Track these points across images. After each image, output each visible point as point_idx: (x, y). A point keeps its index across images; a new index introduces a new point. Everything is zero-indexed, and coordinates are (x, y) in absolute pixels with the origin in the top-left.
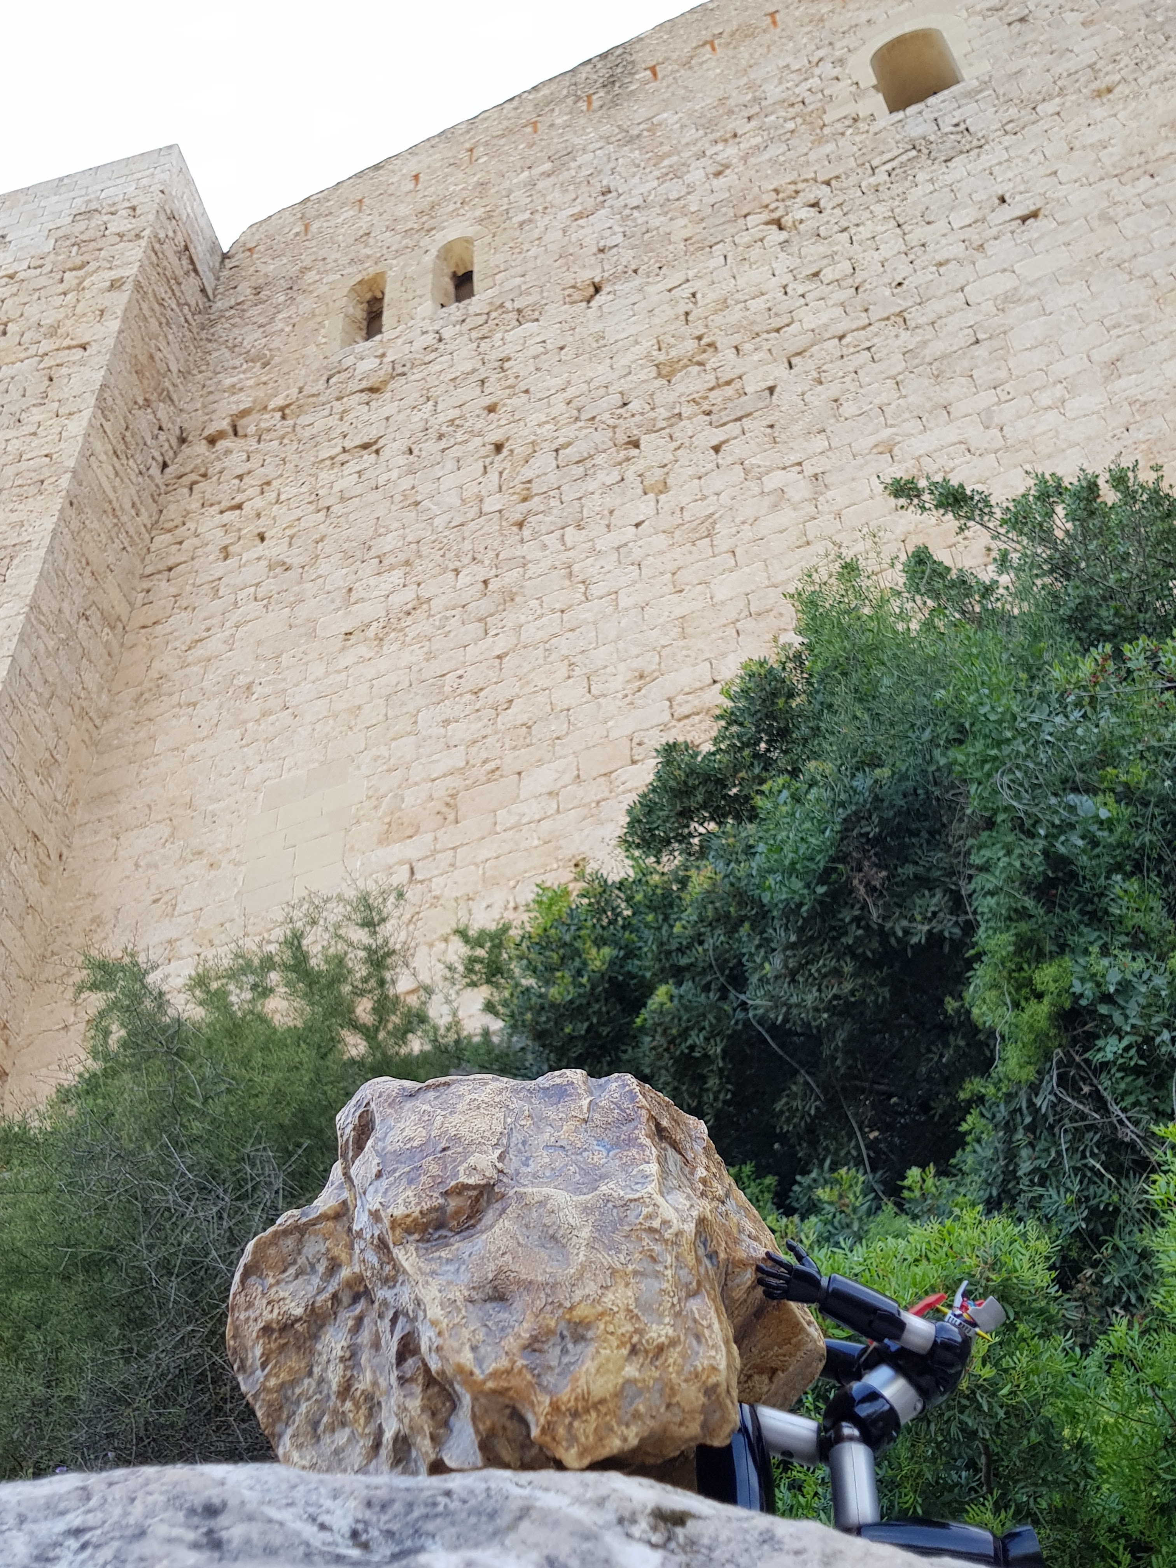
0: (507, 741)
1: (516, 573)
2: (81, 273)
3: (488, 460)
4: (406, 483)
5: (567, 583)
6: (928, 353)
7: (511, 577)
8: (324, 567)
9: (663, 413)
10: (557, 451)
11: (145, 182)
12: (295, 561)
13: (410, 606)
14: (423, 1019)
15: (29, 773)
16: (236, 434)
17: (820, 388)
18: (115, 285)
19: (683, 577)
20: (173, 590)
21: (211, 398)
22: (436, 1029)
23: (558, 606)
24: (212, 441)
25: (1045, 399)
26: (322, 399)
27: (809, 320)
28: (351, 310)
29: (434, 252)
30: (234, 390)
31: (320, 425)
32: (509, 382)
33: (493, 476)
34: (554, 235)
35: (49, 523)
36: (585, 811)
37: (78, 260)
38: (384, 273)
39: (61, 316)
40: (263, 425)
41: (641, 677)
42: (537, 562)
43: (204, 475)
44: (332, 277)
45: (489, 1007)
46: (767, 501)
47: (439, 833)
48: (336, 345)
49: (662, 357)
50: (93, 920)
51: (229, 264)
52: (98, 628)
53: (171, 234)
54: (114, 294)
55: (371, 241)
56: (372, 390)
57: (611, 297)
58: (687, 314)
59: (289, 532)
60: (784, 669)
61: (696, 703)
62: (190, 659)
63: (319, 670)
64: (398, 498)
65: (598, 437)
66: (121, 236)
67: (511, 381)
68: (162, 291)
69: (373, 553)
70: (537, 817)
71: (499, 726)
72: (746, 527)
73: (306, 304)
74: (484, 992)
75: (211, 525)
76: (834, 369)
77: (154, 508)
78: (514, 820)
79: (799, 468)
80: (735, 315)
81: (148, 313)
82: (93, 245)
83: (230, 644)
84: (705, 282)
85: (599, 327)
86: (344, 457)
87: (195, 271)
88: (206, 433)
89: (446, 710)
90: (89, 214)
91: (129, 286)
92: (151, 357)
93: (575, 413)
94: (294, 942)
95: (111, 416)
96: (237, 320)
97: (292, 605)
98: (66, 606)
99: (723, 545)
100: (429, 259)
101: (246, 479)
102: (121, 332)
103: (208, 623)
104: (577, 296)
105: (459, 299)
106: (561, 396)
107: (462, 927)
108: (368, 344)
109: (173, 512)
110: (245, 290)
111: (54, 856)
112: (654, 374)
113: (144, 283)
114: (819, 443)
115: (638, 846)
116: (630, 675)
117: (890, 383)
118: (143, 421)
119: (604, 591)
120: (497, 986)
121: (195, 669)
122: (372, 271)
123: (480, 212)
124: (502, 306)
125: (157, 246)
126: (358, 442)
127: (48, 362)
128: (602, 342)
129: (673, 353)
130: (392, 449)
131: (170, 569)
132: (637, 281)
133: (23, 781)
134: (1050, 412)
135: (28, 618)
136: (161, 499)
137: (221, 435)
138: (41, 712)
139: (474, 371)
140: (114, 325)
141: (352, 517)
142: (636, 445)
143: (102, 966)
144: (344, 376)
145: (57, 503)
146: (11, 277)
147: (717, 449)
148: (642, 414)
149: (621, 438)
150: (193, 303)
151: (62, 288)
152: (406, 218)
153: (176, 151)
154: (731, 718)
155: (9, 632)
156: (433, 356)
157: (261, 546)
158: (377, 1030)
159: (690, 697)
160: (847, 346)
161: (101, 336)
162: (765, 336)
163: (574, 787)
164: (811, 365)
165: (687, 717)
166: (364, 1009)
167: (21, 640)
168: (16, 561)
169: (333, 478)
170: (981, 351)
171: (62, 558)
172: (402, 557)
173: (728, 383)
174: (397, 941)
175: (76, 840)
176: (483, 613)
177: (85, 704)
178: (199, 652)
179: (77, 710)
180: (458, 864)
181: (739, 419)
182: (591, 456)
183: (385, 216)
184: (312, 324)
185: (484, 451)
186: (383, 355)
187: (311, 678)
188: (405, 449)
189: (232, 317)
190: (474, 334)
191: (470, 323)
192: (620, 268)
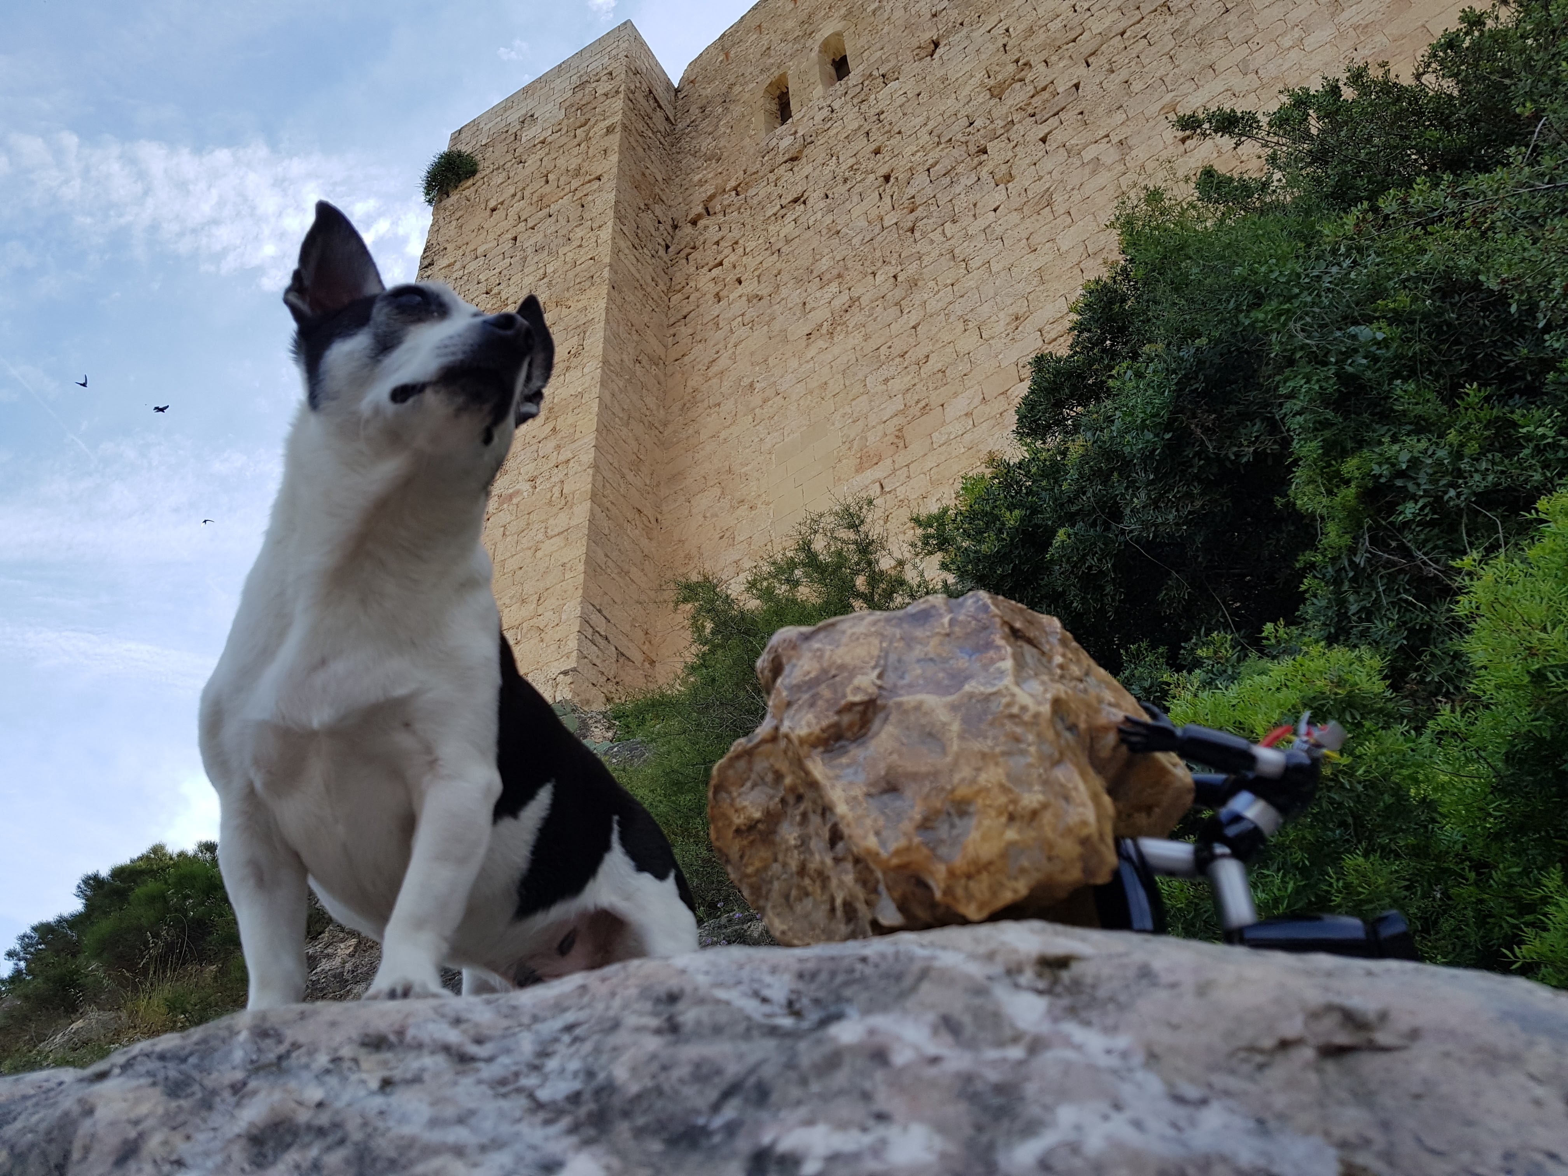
0: (930, 384)
1: (915, 265)
2: (587, 127)
3: (881, 189)
4: (828, 220)
5: (952, 263)
6: (1191, 29)
7: (912, 269)
8: (784, 292)
9: (1000, 123)
10: (928, 170)
11: (614, 52)
12: (764, 292)
13: (847, 305)
14: (902, 583)
15: (626, 471)
16: (709, 214)
17: (1113, 75)
18: (610, 130)
19: (1035, 240)
20: (690, 331)
21: (688, 193)
22: (911, 588)
23: (949, 282)
24: (694, 223)
25: (1287, 42)
26: (761, 174)
27: (1097, 28)
28: (768, 106)
29: (816, 49)
30: (701, 183)
31: (762, 193)
32: (886, 129)
33: (887, 199)
34: (899, 13)
35: (603, 304)
36: (993, 421)
37: (583, 120)
38: (785, 73)
39: (579, 161)
40: (725, 203)
41: (1017, 319)
42: (929, 253)
43: (694, 248)
44: (751, 86)
45: (944, 566)
46: (1088, 169)
47: (896, 457)
48: (763, 134)
49: (992, 82)
50: (685, 557)
51: (680, 96)
52: (648, 367)
53: (638, 85)
54: (611, 136)
55: (772, 53)
56: (793, 159)
57: (948, 47)
58: (1005, 46)
59: (756, 273)
60: (1115, 282)
61: (1060, 328)
62: (710, 374)
63: (794, 363)
64: (824, 232)
65: (956, 152)
66: (606, 95)
67: (887, 128)
68: (641, 126)
69: (815, 274)
70: (960, 433)
71: (923, 375)
72: (1075, 192)
73: (737, 110)
74: (939, 556)
75: (705, 280)
76: (1121, 59)
77: (667, 278)
78: (944, 438)
79: (1107, 139)
80: (1041, 37)
81: (635, 144)
82: (590, 106)
83: (733, 358)
84: (1014, 18)
85: (943, 72)
86: (783, 212)
87: (660, 106)
88: (689, 218)
89: (885, 372)
90: (583, 85)
91: (618, 129)
92: (644, 174)
93: (936, 139)
94: (806, 547)
95: (626, 222)
96: (694, 133)
97: (768, 324)
98: (625, 357)
99: (1060, 209)
100: (814, 55)
101: (722, 243)
102: (620, 162)
103: (716, 348)
104: (923, 54)
105: (840, 79)
106: (924, 130)
107: (915, 516)
108: (784, 127)
109: (679, 278)
110: (695, 110)
111: (653, 520)
112: (988, 96)
113: (628, 123)
114: (1120, 117)
115: (1028, 435)
116: (1008, 320)
117: (1165, 59)
118: (647, 220)
119: (980, 264)
120: (947, 551)
121: (714, 380)
122: (776, 74)
123: (843, 11)
124: (871, 75)
125: (631, 96)
126: (790, 199)
127: (579, 194)
128: (947, 83)
129: (1000, 77)
130: (815, 197)
131: (685, 317)
132: (964, 31)
133: (623, 477)
134: (1292, 51)
135: (603, 370)
136: (670, 271)
137: (699, 217)
138: (625, 430)
139: (860, 127)
140: (614, 158)
141: (796, 252)
142: (985, 152)
143: (688, 587)
144: (772, 153)
145: (605, 289)
146: (543, 142)
147: (1044, 140)
148: (985, 128)
149: (973, 149)
150: (663, 130)
151: (576, 141)
152: (793, 30)
153: (629, 24)
154: (1080, 327)
155: (594, 382)
156: (829, 124)
157: (740, 288)
158: (872, 594)
159: (1055, 325)
160: (1128, 39)
161: (608, 168)
162: (1065, 47)
163: (983, 406)
164: (1103, 60)
165: (1055, 340)
166: (860, 582)
167: (602, 385)
168: (588, 334)
169: (778, 228)
170: (1232, 18)
171: (615, 326)
172: (835, 272)
173: (1044, 89)
174: (874, 535)
175: (665, 508)
176: (897, 298)
177: (650, 419)
178: (715, 369)
179: (647, 424)
180: (912, 475)
181: (1057, 113)
182: (953, 168)
183: (779, 32)
184: (744, 123)
185: (877, 184)
186: (796, 132)
187: (790, 370)
188: (822, 195)
189: (690, 132)
190: (855, 101)
191: (851, 94)
192: (950, 25)
